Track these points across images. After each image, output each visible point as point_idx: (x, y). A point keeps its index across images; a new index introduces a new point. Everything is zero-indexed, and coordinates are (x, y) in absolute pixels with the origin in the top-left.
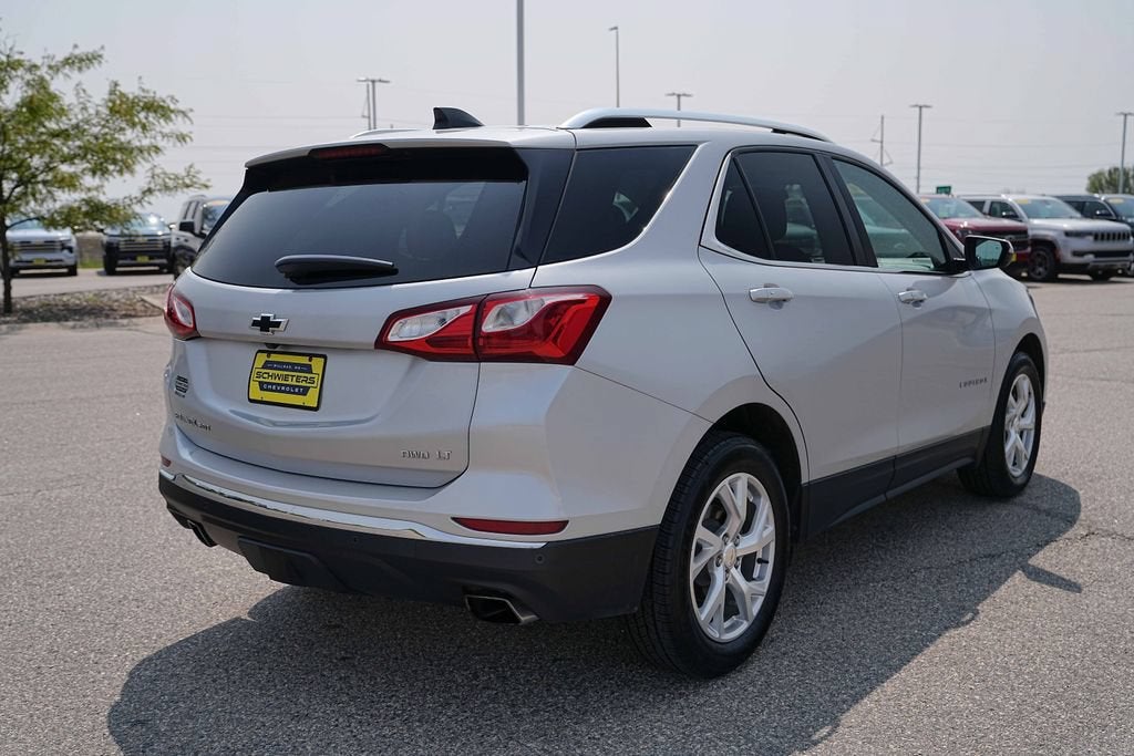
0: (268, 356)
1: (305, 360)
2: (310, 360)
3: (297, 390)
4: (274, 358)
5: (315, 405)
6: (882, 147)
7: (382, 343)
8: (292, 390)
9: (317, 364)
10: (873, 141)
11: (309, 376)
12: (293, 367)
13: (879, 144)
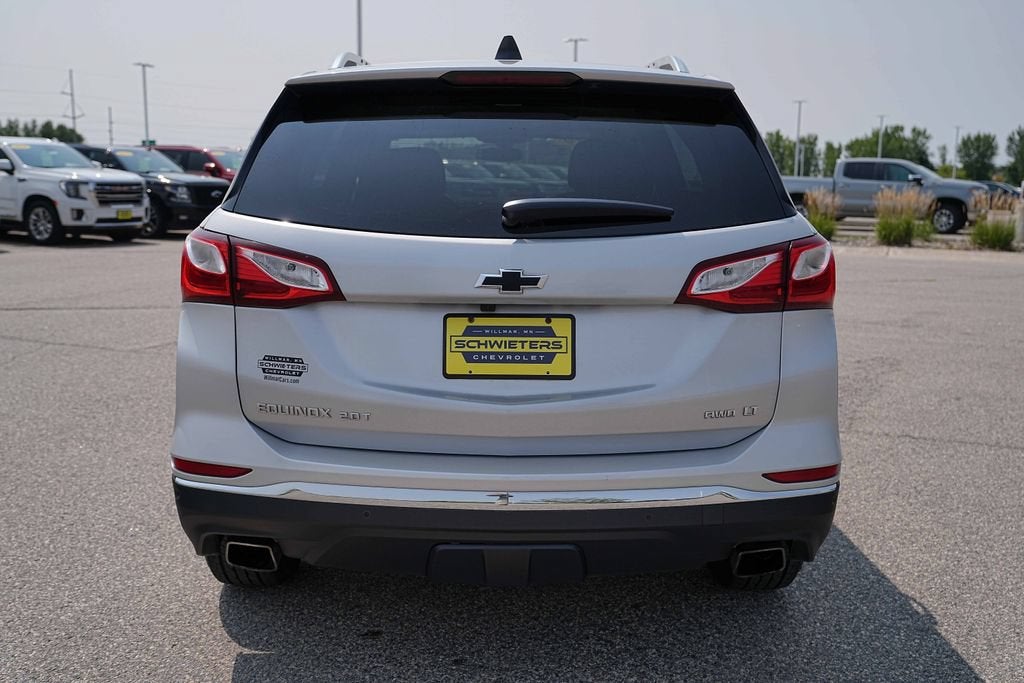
0: (471, 321)
1: (541, 322)
2: (549, 321)
3: (533, 358)
4: (479, 322)
5: (569, 373)
6: (73, 100)
7: (685, 298)
8: (526, 358)
9: (561, 327)
10: (63, 93)
11: (551, 340)
12: (520, 331)
13: (69, 98)
